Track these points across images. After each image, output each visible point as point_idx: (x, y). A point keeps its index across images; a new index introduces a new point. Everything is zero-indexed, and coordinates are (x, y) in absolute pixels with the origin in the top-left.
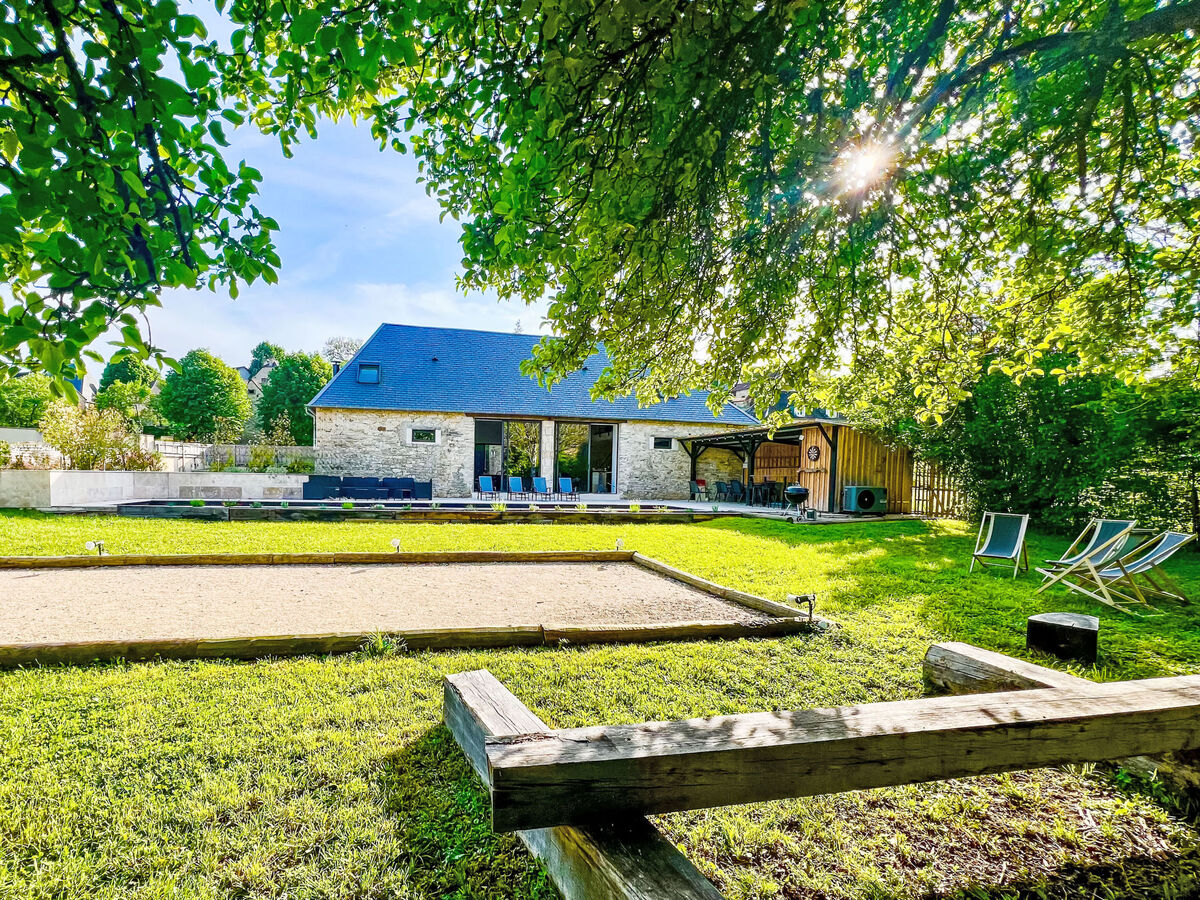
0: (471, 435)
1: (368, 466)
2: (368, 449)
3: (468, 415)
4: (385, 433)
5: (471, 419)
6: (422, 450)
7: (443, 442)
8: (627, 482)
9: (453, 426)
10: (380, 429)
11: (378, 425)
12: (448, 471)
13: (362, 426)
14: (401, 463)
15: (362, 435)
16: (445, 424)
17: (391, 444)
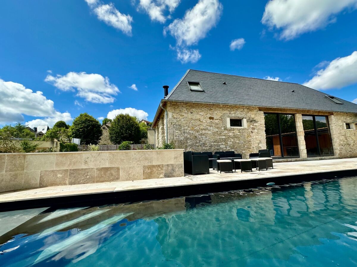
0: (263, 121)
1: (204, 144)
2: (204, 131)
3: (260, 109)
4: (213, 121)
5: (262, 112)
6: (237, 132)
7: (249, 126)
8: (338, 148)
9: (253, 116)
10: (211, 118)
11: (209, 116)
12: (253, 146)
13: (198, 117)
14: (225, 140)
15: (199, 123)
16: (249, 115)
17: (218, 128)
